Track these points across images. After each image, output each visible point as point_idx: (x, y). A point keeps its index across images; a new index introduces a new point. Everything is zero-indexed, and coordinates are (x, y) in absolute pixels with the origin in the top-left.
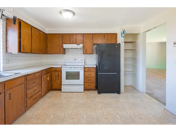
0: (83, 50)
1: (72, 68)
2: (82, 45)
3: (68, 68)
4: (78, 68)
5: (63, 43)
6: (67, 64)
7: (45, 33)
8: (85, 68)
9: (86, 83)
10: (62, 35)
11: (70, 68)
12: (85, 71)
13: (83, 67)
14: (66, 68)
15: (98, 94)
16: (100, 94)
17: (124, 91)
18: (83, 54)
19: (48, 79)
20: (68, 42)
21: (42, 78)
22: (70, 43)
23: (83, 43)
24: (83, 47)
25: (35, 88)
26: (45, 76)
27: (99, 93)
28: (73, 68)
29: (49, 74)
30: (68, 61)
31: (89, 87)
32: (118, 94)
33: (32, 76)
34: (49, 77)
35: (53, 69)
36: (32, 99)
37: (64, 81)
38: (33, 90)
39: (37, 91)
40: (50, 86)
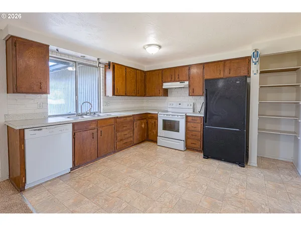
0: (189, 91)
1: (175, 115)
2: (187, 83)
3: (165, 116)
4: (178, 116)
5: (163, 82)
6: (169, 110)
7: (144, 71)
8: (187, 117)
9: (188, 138)
10: (163, 71)
11: (172, 115)
12: (187, 122)
13: (184, 115)
14: (163, 115)
15: (204, 158)
16: (207, 158)
17: (256, 165)
18: (189, 95)
19: (143, 126)
20: (169, 80)
21: (135, 123)
22: (171, 81)
23: (189, 79)
24: (189, 86)
25: (126, 132)
26: (139, 122)
27: (206, 156)
28: (171, 116)
29: (145, 121)
30: (171, 106)
31: (193, 145)
32: (240, 166)
33: (122, 120)
34: (145, 125)
35: (149, 115)
36: (122, 142)
37: (161, 131)
38: (123, 133)
39: (127, 136)
40: (146, 135)
